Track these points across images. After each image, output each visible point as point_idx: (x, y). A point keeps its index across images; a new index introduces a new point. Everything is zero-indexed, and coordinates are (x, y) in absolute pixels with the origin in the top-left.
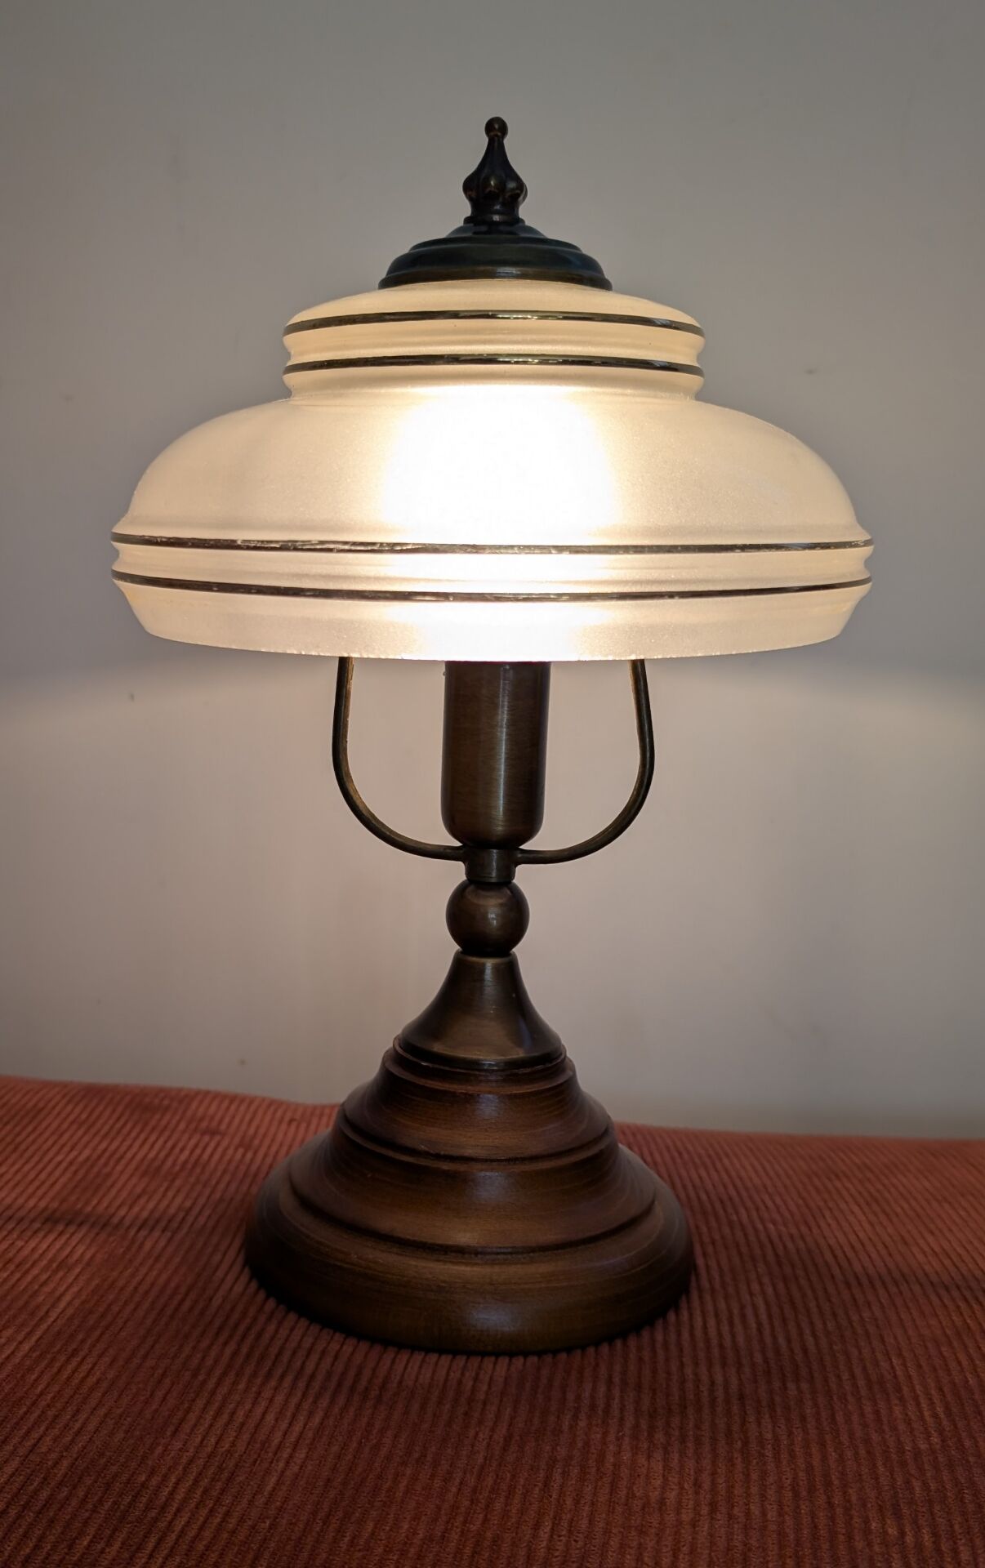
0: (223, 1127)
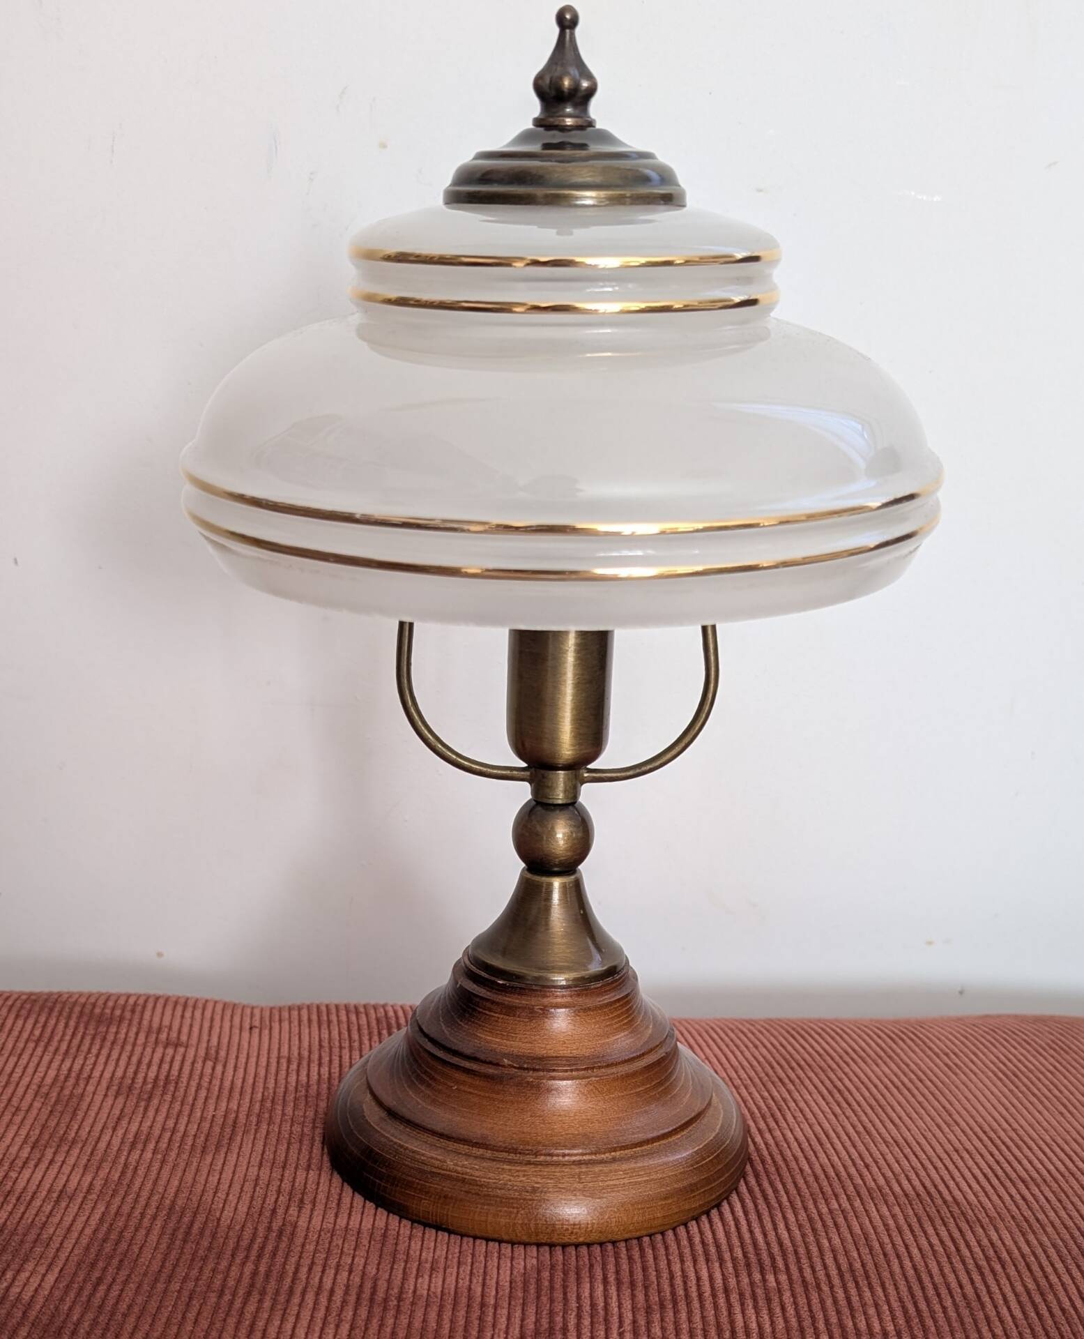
0: (184, 1038)
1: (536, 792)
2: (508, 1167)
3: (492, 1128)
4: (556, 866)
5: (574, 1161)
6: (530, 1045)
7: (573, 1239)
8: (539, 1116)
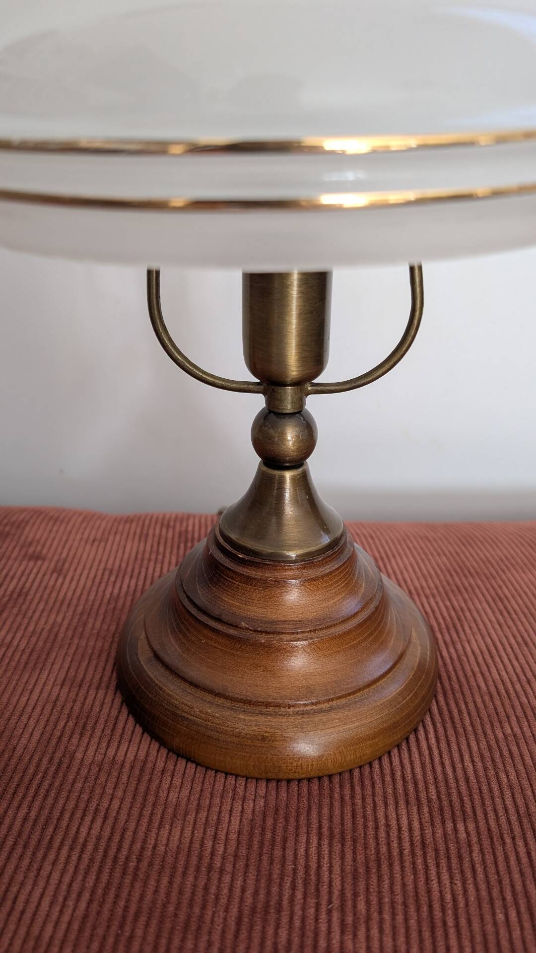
0: (45, 551)
1: (269, 402)
2: (242, 717)
3: (232, 680)
4: (286, 462)
5: (298, 711)
6: (264, 610)
7: (296, 776)
8: (270, 671)
